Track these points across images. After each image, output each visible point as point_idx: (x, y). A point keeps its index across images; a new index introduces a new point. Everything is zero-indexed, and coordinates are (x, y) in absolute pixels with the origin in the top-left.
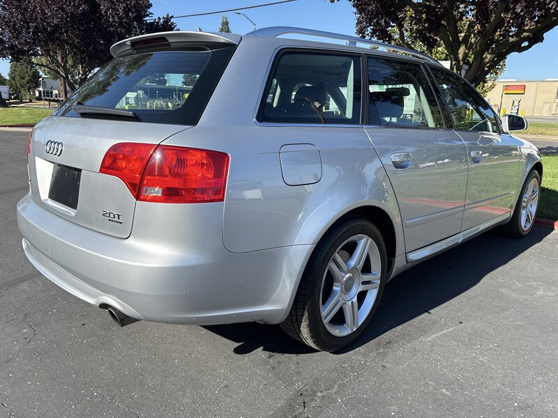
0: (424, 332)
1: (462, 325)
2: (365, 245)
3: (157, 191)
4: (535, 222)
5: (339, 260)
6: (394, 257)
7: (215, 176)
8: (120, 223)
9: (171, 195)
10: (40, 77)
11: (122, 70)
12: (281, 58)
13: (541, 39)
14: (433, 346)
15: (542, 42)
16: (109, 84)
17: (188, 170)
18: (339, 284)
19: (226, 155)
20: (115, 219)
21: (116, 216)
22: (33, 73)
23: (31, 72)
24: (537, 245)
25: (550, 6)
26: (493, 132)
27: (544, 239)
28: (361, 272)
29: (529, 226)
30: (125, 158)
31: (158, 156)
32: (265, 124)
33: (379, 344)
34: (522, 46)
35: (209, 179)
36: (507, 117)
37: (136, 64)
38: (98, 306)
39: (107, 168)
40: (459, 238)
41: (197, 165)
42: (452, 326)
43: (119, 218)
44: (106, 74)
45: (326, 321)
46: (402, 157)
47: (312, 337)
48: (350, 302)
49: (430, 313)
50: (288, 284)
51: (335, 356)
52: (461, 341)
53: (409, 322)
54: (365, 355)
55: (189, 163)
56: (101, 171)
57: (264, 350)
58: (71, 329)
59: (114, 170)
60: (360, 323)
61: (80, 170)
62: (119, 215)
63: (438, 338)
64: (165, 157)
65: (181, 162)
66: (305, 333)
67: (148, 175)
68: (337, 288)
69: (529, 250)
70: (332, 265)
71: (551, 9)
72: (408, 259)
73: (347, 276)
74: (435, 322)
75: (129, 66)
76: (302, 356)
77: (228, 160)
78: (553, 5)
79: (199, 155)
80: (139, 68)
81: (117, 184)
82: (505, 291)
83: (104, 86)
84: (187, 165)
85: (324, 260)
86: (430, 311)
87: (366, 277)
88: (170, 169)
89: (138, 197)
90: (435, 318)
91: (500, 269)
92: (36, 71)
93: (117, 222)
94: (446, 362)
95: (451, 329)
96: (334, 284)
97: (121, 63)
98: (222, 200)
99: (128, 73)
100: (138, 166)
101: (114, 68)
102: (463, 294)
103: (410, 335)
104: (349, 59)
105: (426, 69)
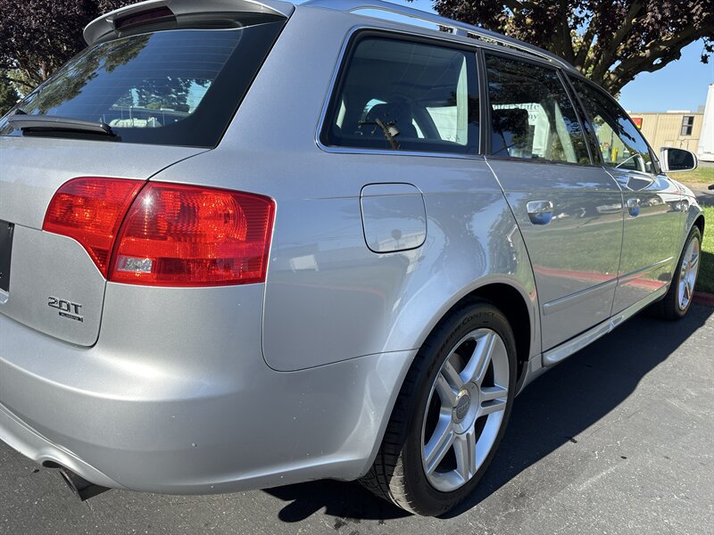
0: (571, 475)
1: (627, 462)
2: (487, 345)
3: (144, 265)
4: (694, 297)
5: (452, 371)
6: (527, 360)
7: (249, 239)
8: (79, 319)
9: (169, 272)
10: (18, 98)
11: (102, 62)
12: (358, 42)
13: (678, 56)
14: (590, 501)
15: (678, 59)
16: (82, 83)
17: (201, 226)
18: (450, 410)
19: (268, 200)
20: (70, 312)
21: (72, 308)
22: (8, 92)
23: (6, 92)
24: (700, 330)
25: (694, 11)
26: (647, 172)
27: (707, 322)
28: (482, 386)
29: (687, 303)
30: (88, 202)
31: (148, 201)
32: (334, 149)
33: (506, 499)
34: (654, 63)
35: (239, 242)
36: (666, 152)
37: (123, 53)
38: (41, 463)
39: (56, 221)
40: (608, 326)
41: (215, 216)
42: (612, 465)
43: (76, 312)
44: (79, 66)
45: (429, 471)
46: (539, 206)
47: (408, 498)
48: (465, 434)
49: (575, 442)
50: (372, 419)
51: (441, 522)
52: (631, 490)
53: (547, 458)
54: (488, 520)
55: (202, 214)
56: (44, 228)
57: (327, 513)
58: (15, 479)
59: (71, 225)
60: (478, 466)
61: (12, 225)
62: (76, 306)
63: (595, 485)
64: (160, 204)
65: (189, 212)
66: (397, 492)
67: (128, 235)
68: (445, 416)
69: (692, 337)
70: (440, 381)
71: (694, 14)
72: (545, 362)
73: (460, 394)
74: (586, 457)
75: (113, 57)
76: (388, 522)
77: (273, 209)
78: (697, 10)
79: (220, 201)
80: (127, 60)
81: (71, 251)
82: (675, 403)
83: (75, 87)
84: (199, 218)
85: (428, 375)
86: (575, 438)
87: (488, 394)
88: (170, 224)
89: (110, 275)
90: (585, 450)
91: (660, 367)
92: (13, 89)
93: (74, 318)
94: (616, 530)
95: (612, 469)
96: (442, 408)
97: (102, 52)
98: (262, 279)
99: (111, 68)
100: (110, 218)
101: (91, 59)
102: (617, 409)
103: (551, 481)
104: (459, 54)
105: (564, 77)
